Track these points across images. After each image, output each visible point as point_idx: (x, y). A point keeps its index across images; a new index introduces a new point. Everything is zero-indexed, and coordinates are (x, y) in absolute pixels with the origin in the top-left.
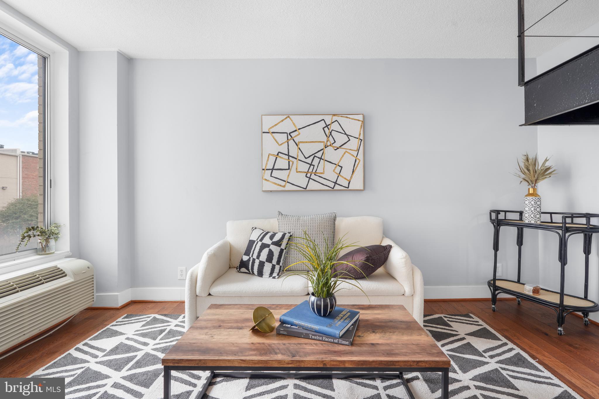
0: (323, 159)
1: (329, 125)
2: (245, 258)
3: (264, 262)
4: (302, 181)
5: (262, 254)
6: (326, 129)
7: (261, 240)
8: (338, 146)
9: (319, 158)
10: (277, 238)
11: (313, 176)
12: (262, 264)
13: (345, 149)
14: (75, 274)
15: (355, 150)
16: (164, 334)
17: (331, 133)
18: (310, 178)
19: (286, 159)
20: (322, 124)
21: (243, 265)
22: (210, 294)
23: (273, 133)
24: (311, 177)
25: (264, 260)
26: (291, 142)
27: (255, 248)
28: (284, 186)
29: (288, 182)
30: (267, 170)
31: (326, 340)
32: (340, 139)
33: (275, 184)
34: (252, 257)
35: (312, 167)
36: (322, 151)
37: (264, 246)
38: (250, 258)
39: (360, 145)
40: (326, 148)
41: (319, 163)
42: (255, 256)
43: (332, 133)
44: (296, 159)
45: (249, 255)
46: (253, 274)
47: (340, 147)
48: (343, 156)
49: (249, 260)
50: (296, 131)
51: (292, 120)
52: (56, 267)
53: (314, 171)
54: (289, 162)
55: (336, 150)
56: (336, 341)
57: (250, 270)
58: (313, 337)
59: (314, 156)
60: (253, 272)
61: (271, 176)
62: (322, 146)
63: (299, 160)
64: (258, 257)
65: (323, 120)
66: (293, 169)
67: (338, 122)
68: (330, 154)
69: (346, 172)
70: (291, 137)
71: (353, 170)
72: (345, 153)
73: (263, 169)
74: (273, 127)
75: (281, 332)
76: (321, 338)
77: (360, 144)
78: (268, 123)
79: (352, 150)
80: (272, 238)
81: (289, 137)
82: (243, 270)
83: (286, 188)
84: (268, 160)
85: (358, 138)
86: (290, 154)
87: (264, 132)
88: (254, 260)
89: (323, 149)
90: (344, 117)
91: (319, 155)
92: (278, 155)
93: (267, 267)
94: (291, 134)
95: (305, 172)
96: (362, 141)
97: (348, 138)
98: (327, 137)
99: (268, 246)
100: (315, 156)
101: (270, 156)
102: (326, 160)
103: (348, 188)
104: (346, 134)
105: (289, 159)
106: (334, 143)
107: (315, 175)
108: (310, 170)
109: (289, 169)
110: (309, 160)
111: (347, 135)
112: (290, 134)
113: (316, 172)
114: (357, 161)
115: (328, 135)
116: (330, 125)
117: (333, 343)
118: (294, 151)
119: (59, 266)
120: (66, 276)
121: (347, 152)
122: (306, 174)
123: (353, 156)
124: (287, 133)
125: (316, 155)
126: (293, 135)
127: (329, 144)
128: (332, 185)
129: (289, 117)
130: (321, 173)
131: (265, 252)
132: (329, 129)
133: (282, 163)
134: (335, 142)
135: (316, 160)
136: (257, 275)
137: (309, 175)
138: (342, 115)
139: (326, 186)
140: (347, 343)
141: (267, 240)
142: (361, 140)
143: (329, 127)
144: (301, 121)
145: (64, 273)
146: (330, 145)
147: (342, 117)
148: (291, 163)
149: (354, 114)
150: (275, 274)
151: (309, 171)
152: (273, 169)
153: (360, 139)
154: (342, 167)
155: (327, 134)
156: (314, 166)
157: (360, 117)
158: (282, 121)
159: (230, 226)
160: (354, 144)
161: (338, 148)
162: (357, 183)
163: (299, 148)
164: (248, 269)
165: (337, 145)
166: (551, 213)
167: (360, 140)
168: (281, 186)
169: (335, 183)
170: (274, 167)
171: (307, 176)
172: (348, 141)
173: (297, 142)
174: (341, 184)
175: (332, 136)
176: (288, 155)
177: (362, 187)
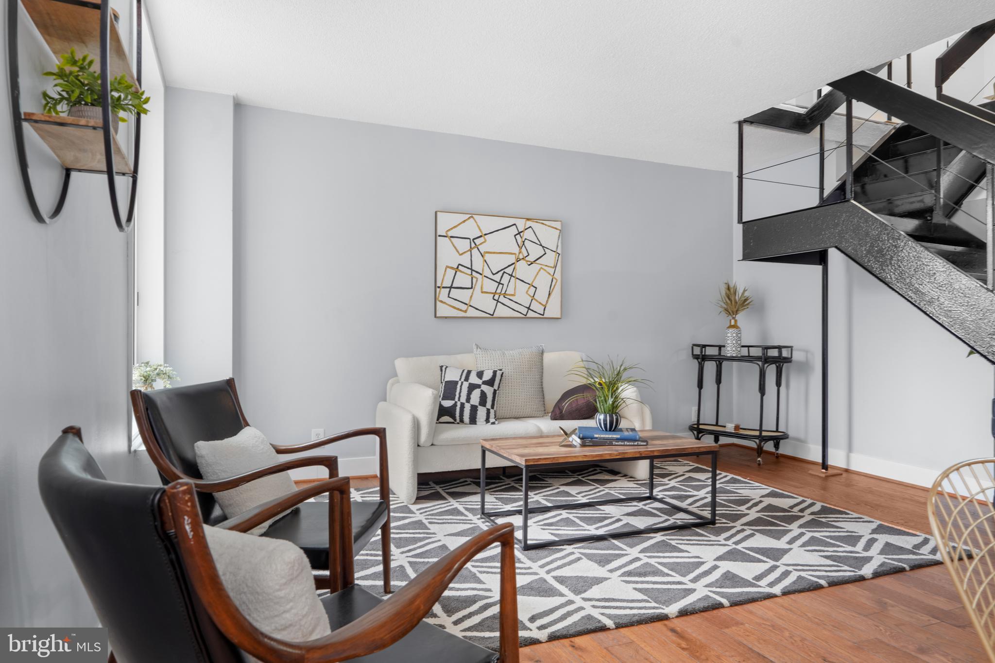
0: (514, 277)
1: (521, 232)
2: (448, 403)
3: (477, 407)
4: (487, 303)
5: (472, 396)
6: (518, 237)
7: (467, 379)
8: (532, 260)
9: (509, 275)
10: (487, 376)
11: (502, 299)
12: (474, 409)
13: (540, 264)
15: (551, 267)
17: (524, 242)
18: (498, 301)
19: (468, 274)
20: (514, 230)
21: (445, 412)
22: (435, 444)
23: (451, 237)
24: (499, 300)
25: (477, 404)
26: (475, 251)
27: (461, 389)
28: (465, 311)
29: (470, 306)
30: (443, 287)
32: (535, 251)
33: (454, 307)
34: (459, 400)
35: (501, 286)
36: (513, 266)
37: (472, 387)
38: (456, 402)
40: (518, 261)
41: (509, 281)
42: (463, 399)
43: (525, 243)
44: (481, 274)
45: (453, 399)
46: (462, 421)
47: (534, 261)
48: (537, 273)
49: (455, 405)
50: (481, 236)
51: (476, 222)
53: (503, 292)
54: (472, 278)
55: (529, 265)
57: (459, 418)
59: (503, 271)
61: (449, 297)
62: (512, 259)
63: (485, 276)
64: (468, 400)
65: (515, 224)
66: (478, 288)
67: (532, 229)
68: (523, 270)
69: (542, 295)
70: (475, 244)
71: (550, 292)
72: (540, 270)
73: (439, 287)
74: (452, 229)
76: (623, 443)
77: (557, 259)
78: (445, 223)
79: (548, 266)
80: (480, 375)
81: (473, 245)
82: (446, 418)
83: (468, 314)
84: (444, 275)
85: (555, 252)
86: (473, 269)
87: (438, 236)
88: (462, 405)
89: (514, 263)
90: (539, 223)
91: (509, 270)
92: (458, 267)
93: (481, 412)
94: (475, 241)
95: (493, 293)
96: (560, 256)
97: (544, 250)
98: (519, 247)
99: (479, 386)
100: (504, 272)
101: (448, 270)
102: (517, 278)
103: (543, 315)
104: (541, 245)
105: (472, 274)
106: (527, 256)
107: (504, 296)
108: (499, 291)
109: (472, 288)
110: (497, 277)
111: (543, 247)
112: (473, 239)
113: (505, 293)
114: (554, 281)
115: (521, 245)
116: (523, 231)
118: (478, 265)
121: (543, 269)
122: (493, 295)
123: (550, 274)
124: (470, 239)
125: (505, 270)
126: (478, 241)
127: (521, 257)
128: (524, 311)
129: (472, 217)
130: (512, 295)
131: (476, 396)
132: (521, 237)
133: (463, 280)
134: (529, 254)
135: (506, 278)
136: (468, 423)
137: (496, 297)
138: (537, 220)
139: (518, 311)
141: (474, 379)
142: (559, 254)
143: (522, 234)
144: (488, 224)
146: (523, 259)
147: (537, 222)
148: (474, 280)
149: (550, 219)
150: (492, 420)
151: (497, 292)
152: (451, 287)
153: (557, 253)
154: (536, 288)
155: (519, 244)
156: (503, 284)
157: (558, 225)
158: (464, 221)
160: (550, 259)
161: (532, 263)
162: (553, 310)
163: (485, 260)
165: (531, 258)
166: (749, 347)
167: (558, 255)
168: (461, 310)
169: (529, 308)
170: (452, 285)
171: (495, 298)
172: (544, 255)
173: (482, 252)
174: (535, 310)
175: (525, 247)
176: (471, 269)
177: (559, 315)
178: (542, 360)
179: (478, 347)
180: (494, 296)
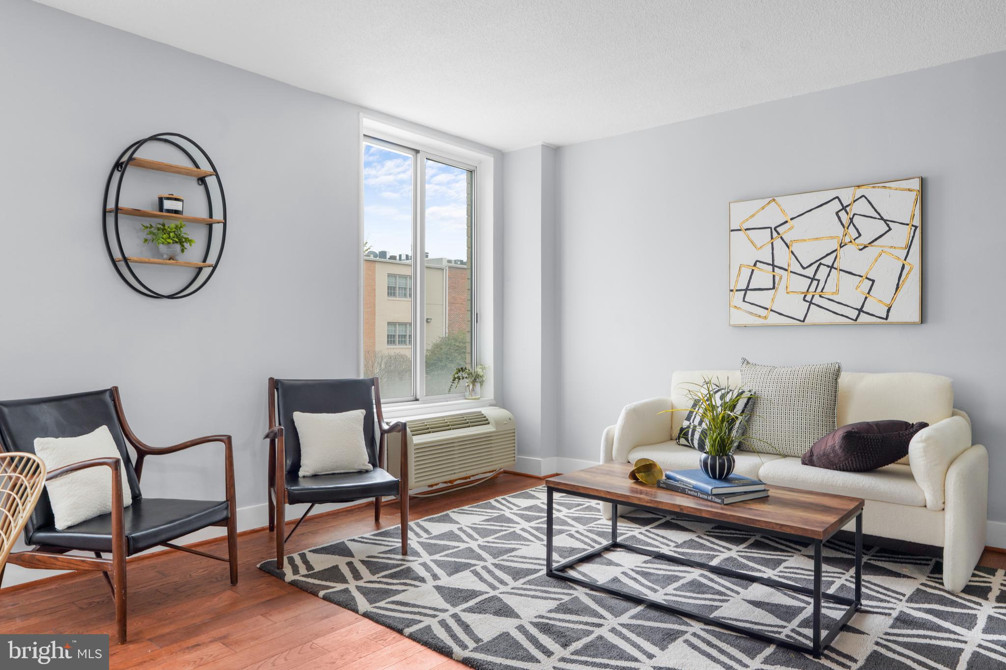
0: (836, 269)
1: (847, 206)
2: (686, 424)
4: (798, 308)
6: (842, 214)
8: (866, 243)
9: (828, 266)
11: (817, 300)
13: (881, 246)
14: (498, 423)
15: (902, 248)
17: (851, 219)
18: (811, 303)
19: (768, 272)
20: (836, 205)
21: (683, 433)
23: (746, 229)
24: (813, 302)
26: (778, 243)
28: (765, 318)
29: (771, 310)
30: (737, 290)
31: (701, 496)
32: (870, 228)
33: (751, 313)
34: (693, 422)
35: (815, 283)
36: (835, 254)
39: (913, 237)
40: (841, 247)
41: (829, 275)
42: (696, 422)
43: (854, 220)
44: (786, 270)
45: (689, 420)
46: (693, 446)
47: (869, 244)
48: (876, 260)
49: (689, 427)
50: (786, 222)
51: (779, 206)
52: (480, 412)
53: (819, 289)
54: (774, 276)
55: (861, 250)
56: (710, 498)
57: (690, 442)
58: (689, 492)
59: (818, 263)
60: (693, 444)
61: (744, 301)
62: (834, 245)
63: (791, 272)
64: (700, 423)
65: (837, 197)
66: (781, 288)
67: (866, 198)
68: (849, 258)
69: (884, 290)
70: (778, 233)
71: (898, 285)
72: (879, 255)
73: (732, 291)
74: (747, 220)
75: (661, 485)
76: (696, 494)
77: (912, 234)
78: (740, 213)
79: (895, 248)
81: (775, 234)
82: (682, 441)
83: (769, 321)
84: (739, 275)
85: (908, 224)
86: (775, 264)
87: (732, 231)
88: (695, 427)
89: (836, 250)
90: (878, 187)
91: (829, 261)
92: (755, 265)
94: (777, 229)
95: (803, 293)
96: (918, 229)
97: (888, 225)
98: (844, 227)
100: (821, 264)
101: (743, 269)
102: (841, 270)
103: (886, 319)
104: (882, 219)
105: (773, 271)
106: (857, 238)
107: (820, 296)
108: (812, 289)
109: (774, 288)
110: (810, 272)
111: (885, 221)
112: (775, 229)
113: (822, 291)
114: (907, 269)
115: (846, 225)
116: (850, 205)
117: (707, 500)
118: (782, 257)
119: (483, 412)
120: (488, 423)
121: (885, 252)
122: (803, 295)
123: (898, 258)
124: (771, 228)
125: (822, 261)
126: (780, 230)
127: (847, 239)
128: (853, 314)
129: (774, 200)
130: (833, 293)
132: (847, 213)
133: (763, 278)
134: (860, 235)
135: (824, 271)
136: (697, 448)
137: (808, 298)
138: (874, 184)
139: (842, 315)
140: (720, 501)
142: (916, 227)
143: (848, 209)
144: (794, 205)
145: (487, 420)
146: (851, 242)
147: (874, 187)
148: (777, 279)
149: (899, 178)
151: (810, 291)
152: (746, 290)
153: (913, 226)
154: (873, 281)
155: (844, 222)
156: (819, 281)
157: (916, 184)
158: (763, 208)
159: (677, 378)
160: (900, 235)
161: (865, 247)
162: (905, 310)
163: (792, 252)
164: (688, 441)
165: (864, 240)
167: (913, 228)
168: (760, 316)
169: (860, 310)
170: (748, 286)
171: (806, 299)
172: (886, 232)
173: (788, 242)
174: (871, 313)
175: (854, 225)
176: (773, 265)
177: (917, 318)
178: (836, 383)
179: (745, 362)
180: (805, 296)
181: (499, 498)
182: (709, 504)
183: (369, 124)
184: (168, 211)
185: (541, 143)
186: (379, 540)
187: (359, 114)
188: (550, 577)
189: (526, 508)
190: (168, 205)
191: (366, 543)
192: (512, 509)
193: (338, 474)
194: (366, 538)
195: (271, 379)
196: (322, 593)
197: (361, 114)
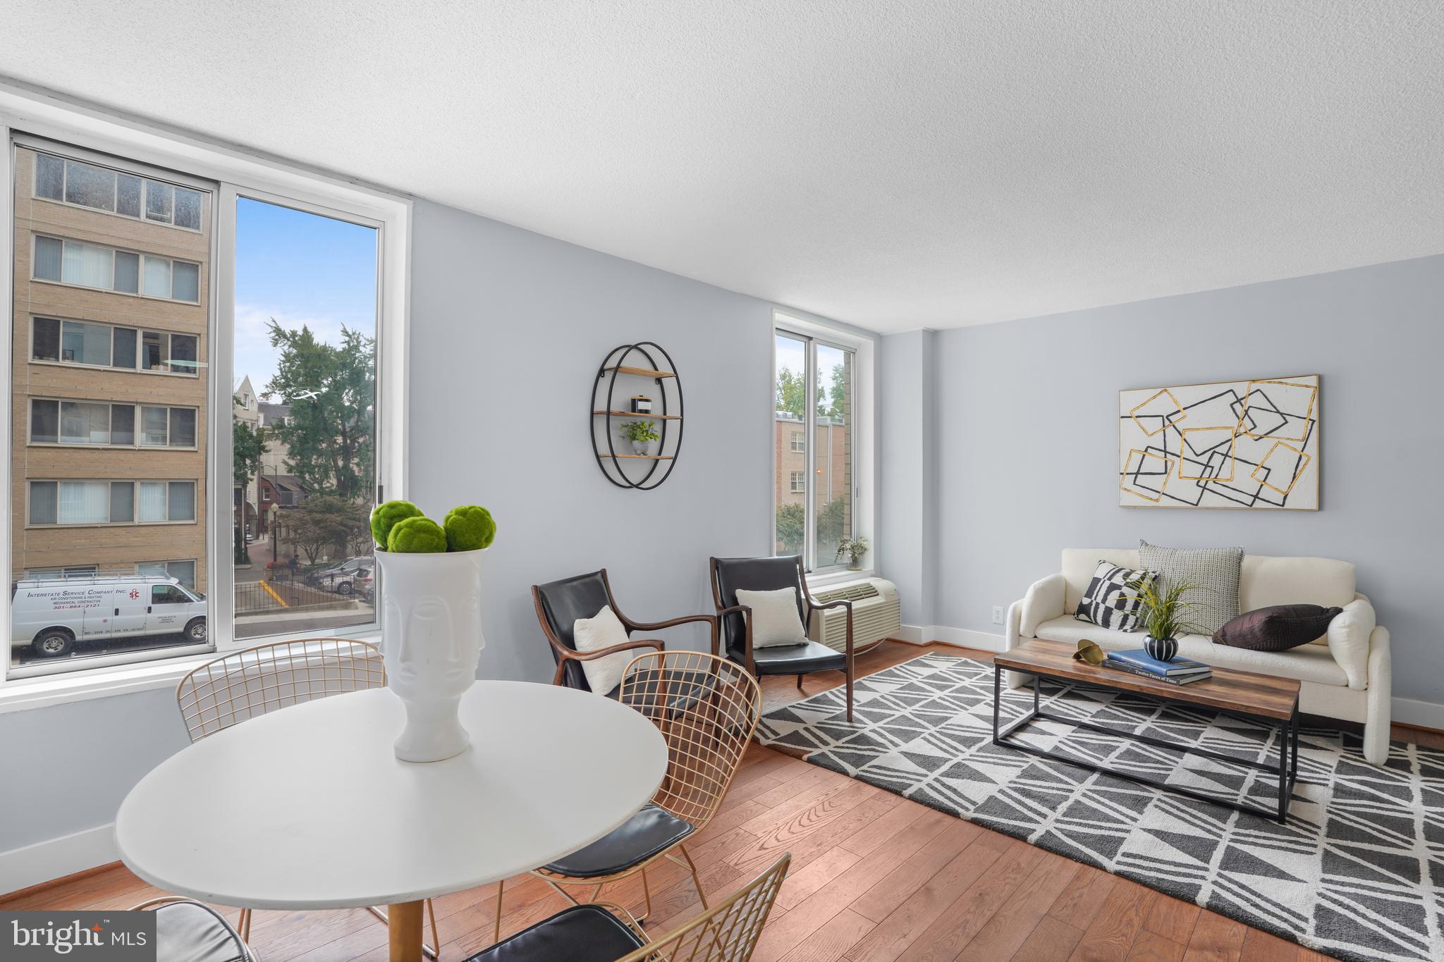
0: (1231, 457)
1: (1242, 399)
2: (1086, 601)
3: (1112, 609)
4: (1192, 493)
5: (1109, 597)
6: (1237, 406)
7: (1110, 579)
8: (1262, 434)
9: (1222, 454)
10: (1134, 577)
11: (1211, 485)
12: (1108, 611)
13: (1278, 438)
14: (887, 595)
15: (1298, 440)
16: (979, 677)
17: (1246, 411)
18: (1204, 488)
19: (1161, 458)
20: (1230, 398)
21: (1083, 609)
22: (1036, 637)
23: (1137, 417)
24: (1206, 487)
25: (1113, 607)
26: (1170, 431)
27: (1100, 588)
28: (1157, 500)
29: (1163, 494)
30: (1127, 474)
31: (1153, 677)
32: (1266, 421)
33: (1142, 496)
34: (1095, 599)
35: (1209, 470)
36: (1229, 443)
37: (1113, 587)
38: (1092, 601)
39: (1311, 430)
40: (1236, 437)
41: (1223, 463)
42: (1099, 599)
43: (1249, 412)
44: (1179, 457)
45: (1090, 597)
46: (1096, 623)
47: (1265, 435)
48: (1272, 451)
49: (1091, 604)
50: (1179, 411)
51: (1171, 395)
52: (869, 584)
53: (1213, 476)
54: (1166, 462)
55: (1256, 440)
56: (1163, 679)
57: (1092, 618)
58: (1139, 673)
59: (1212, 451)
60: (1095, 620)
61: (1134, 484)
62: (1229, 434)
63: (1184, 458)
64: (1104, 601)
65: (1232, 390)
66: (1174, 473)
67: (1261, 392)
68: (1243, 447)
69: (1280, 478)
70: (1171, 422)
71: (1295, 474)
72: (1276, 446)
73: (1122, 474)
74: (1138, 407)
75: (1107, 665)
76: (1148, 675)
77: (1309, 428)
78: (1130, 402)
79: (1292, 440)
80: (1126, 575)
81: (1167, 423)
82: (1083, 616)
83: (1161, 504)
84: (1129, 459)
85: (1305, 418)
86: (1167, 450)
87: (1122, 417)
88: (1097, 604)
89: (1230, 440)
90: (1274, 382)
91: (1223, 449)
92: (1146, 450)
93: (1116, 617)
94: (1169, 417)
95: (1196, 478)
96: (1316, 423)
97: (1284, 418)
98: (1238, 418)
99: (1119, 587)
100: (1215, 452)
101: (1133, 454)
102: (1235, 458)
103: (1283, 505)
104: (1278, 412)
105: (1165, 457)
106: (1252, 429)
107: (1214, 482)
108: (1206, 475)
109: (1166, 473)
110: (1204, 459)
111: (1282, 414)
112: (1167, 417)
113: (1216, 477)
114: (1304, 460)
115: (1241, 416)
116: (1244, 398)
117: (1160, 680)
118: (1175, 444)
119: (872, 584)
120: (878, 595)
121: (1281, 443)
122: (1197, 480)
123: (1295, 450)
124: (1163, 416)
125: (1216, 450)
126: (1172, 418)
127: (1242, 430)
128: (1249, 500)
129: (1166, 390)
130: (1227, 480)
131: (1114, 596)
132: (1242, 406)
133: (1154, 462)
134: (1255, 427)
135: (1216, 460)
136: (1101, 624)
137: (1202, 483)
138: (1269, 380)
139: (1237, 501)
140: (1175, 682)
141: (1118, 579)
142: (1314, 421)
143: (1243, 401)
144: (1187, 396)
145: (876, 591)
146: (1246, 432)
147: (1270, 382)
148: (1169, 464)
149: (1297, 375)
150: (1127, 627)
151: (1203, 476)
152: (1137, 473)
153: (1310, 420)
154: (1269, 470)
155: (1239, 414)
156: (1213, 467)
157: (1313, 381)
158: (1154, 397)
159: (1067, 556)
160: (1296, 429)
161: (1261, 438)
162: (1305, 495)
163: (1185, 439)
164: (1089, 617)
165: (1260, 431)
167: (1311, 422)
168: (1151, 499)
169: (1256, 497)
170: (1139, 470)
171: (1199, 484)
172: (1282, 425)
173: (1181, 430)
174: (1267, 499)
175: (1249, 417)
176: (1165, 451)
177: (1314, 506)
178: (1240, 566)
179: (1144, 543)
180: (1199, 481)
181: (897, 666)
182: (1163, 684)
183: (781, 318)
184: (641, 411)
185: (922, 328)
186: (819, 707)
187: (772, 309)
188: (997, 745)
189: (929, 676)
190: (641, 405)
191: (807, 709)
192: (917, 678)
193: (780, 646)
194: (802, 705)
195: (712, 559)
196: (805, 757)
197: (774, 310)
